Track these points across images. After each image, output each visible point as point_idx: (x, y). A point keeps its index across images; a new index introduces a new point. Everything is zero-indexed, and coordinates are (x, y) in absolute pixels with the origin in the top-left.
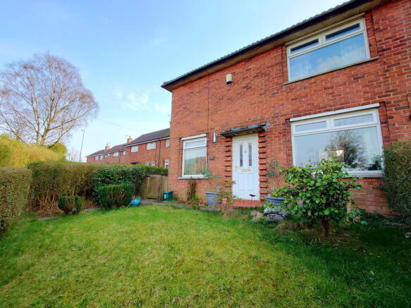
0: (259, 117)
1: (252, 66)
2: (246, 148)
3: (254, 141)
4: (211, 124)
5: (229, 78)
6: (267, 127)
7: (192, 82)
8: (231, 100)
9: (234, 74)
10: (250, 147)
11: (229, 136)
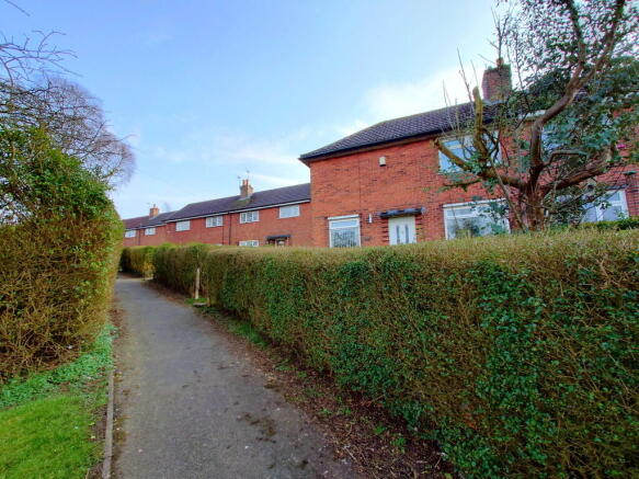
0: (415, 201)
1: (407, 152)
2: (402, 228)
3: (411, 223)
4: (364, 205)
5: (382, 161)
6: (424, 210)
7: (336, 158)
8: (385, 182)
9: (387, 157)
10: (407, 228)
11: (385, 217)
